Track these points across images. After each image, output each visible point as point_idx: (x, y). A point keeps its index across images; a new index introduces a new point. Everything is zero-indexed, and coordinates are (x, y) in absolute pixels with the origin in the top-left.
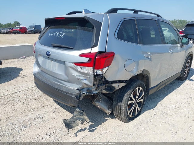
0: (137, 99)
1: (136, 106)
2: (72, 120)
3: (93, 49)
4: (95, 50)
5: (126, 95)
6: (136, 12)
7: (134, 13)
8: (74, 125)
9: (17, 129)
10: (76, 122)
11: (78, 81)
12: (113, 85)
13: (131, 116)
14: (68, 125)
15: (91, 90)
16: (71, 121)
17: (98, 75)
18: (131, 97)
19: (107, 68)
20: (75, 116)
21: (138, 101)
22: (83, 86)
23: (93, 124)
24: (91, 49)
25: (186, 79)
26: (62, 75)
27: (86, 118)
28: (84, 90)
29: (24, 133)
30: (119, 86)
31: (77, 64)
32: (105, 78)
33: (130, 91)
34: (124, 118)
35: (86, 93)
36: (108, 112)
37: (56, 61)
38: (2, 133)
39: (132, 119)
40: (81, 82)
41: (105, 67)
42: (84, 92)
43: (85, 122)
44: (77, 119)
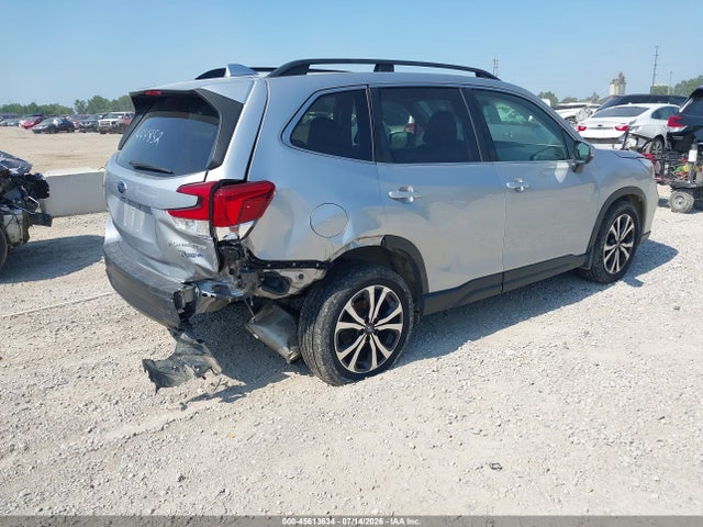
0: (376, 321)
1: (371, 342)
2: (171, 363)
3: (210, 172)
4: (217, 175)
5: (327, 304)
6: (384, 66)
7: (376, 70)
8: (176, 378)
9: (42, 387)
10: (181, 371)
11: (182, 260)
12: (284, 273)
13: (351, 367)
14: (160, 376)
15: (226, 287)
16: (168, 367)
17: (226, 243)
18: (346, 312)
19: (249, 224)
20: (179, 355)
21: (380, 328)
22: (196, 273)
23: (243, 384)
24: (204, 173)
25: (614, 279)
26: (150, 244)
27: (212, 361)
28: (205, 285)
29: (57, 394)
30: (301, 277)
31: (176, 213)
32: (249, 251)
33: (340, 294)
34: (323, 368)
35: (209, 294)
36: (287, 352)
37: (140, 206)
38: (5, 393)
39: (355, 378)
40: (190, 263)
41: (244, 222)
42: (204, 292)
43: (209, 374)
44: (184, 363)
